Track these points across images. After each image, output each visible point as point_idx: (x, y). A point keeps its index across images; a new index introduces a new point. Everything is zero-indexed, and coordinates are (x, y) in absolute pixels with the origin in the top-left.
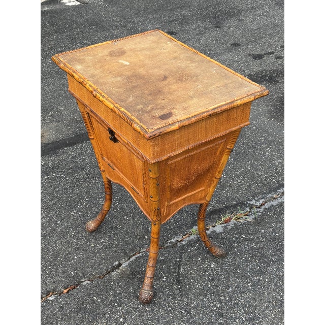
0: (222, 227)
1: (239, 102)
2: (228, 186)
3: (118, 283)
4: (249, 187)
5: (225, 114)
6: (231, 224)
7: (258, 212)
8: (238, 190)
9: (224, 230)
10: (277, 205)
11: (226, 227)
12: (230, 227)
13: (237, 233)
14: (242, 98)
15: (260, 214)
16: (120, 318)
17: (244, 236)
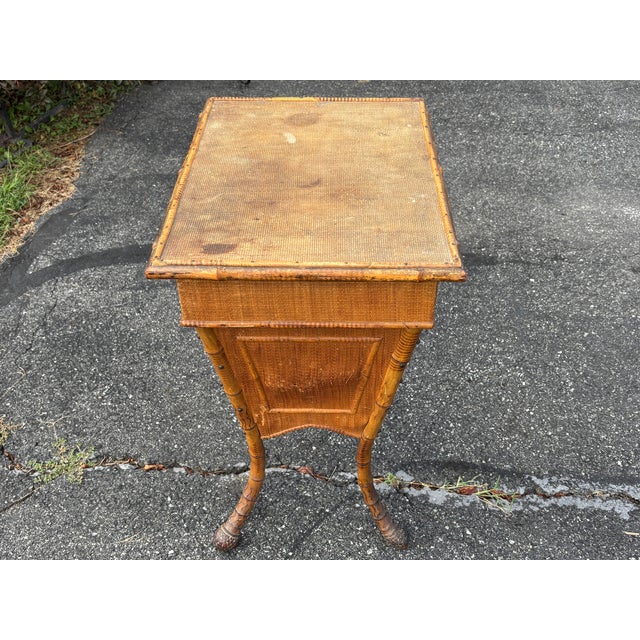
0: (447, 496)
1: (378, 274)
2: (520, 433)
3: (217, 495)
4: (560, 452)
5: (361, 289)
6: (467, 501)
7: (535, 504)
8: (535, 447)
9: (445, 503)
10: (583, 510)
11: (453, 500)
12: (460, 504)
13: (462, 520)
14: (389, 268)
15: (536, 509)
16: (171, 549)
17: (468, 532)
